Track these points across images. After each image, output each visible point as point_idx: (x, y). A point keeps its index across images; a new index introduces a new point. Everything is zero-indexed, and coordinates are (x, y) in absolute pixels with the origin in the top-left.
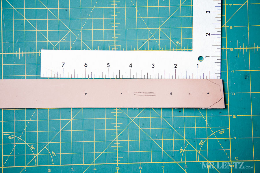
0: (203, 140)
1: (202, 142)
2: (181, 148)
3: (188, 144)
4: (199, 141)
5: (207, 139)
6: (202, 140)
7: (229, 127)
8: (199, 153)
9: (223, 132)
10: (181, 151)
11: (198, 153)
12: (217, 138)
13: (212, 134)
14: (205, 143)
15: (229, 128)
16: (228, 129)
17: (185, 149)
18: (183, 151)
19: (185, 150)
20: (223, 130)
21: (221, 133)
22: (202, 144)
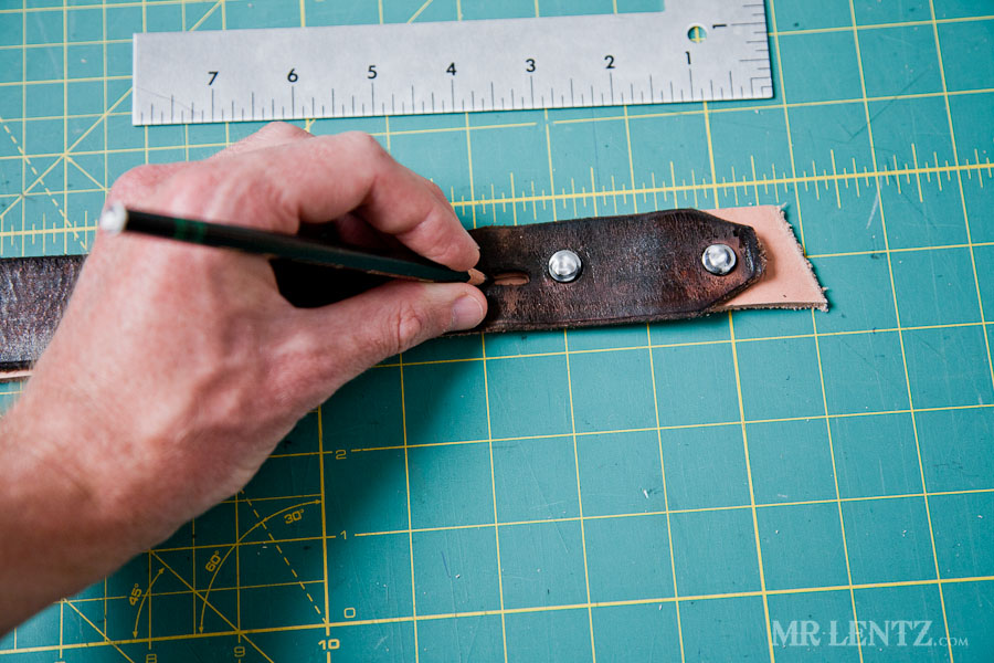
0: (223, 552)
1: (215, 560)
2: (137, 585)
3: (161, 571)
4: (205, 556)
5: (237, 544)
6: (217, 552)
7: (323, 494)
8: (206, 602)
9: (297, 516)
10: (136, 599)
11: (200, 602)
12: (273, 541)
13: (257, 525)
14: (230, 562)
15: (320, 498)
16: (317, 502)
17: (150, 590)
18: (140, 599)
19: (149, 594)
20: (298, 509)
21: (292, 518)
22: (217, 566)
